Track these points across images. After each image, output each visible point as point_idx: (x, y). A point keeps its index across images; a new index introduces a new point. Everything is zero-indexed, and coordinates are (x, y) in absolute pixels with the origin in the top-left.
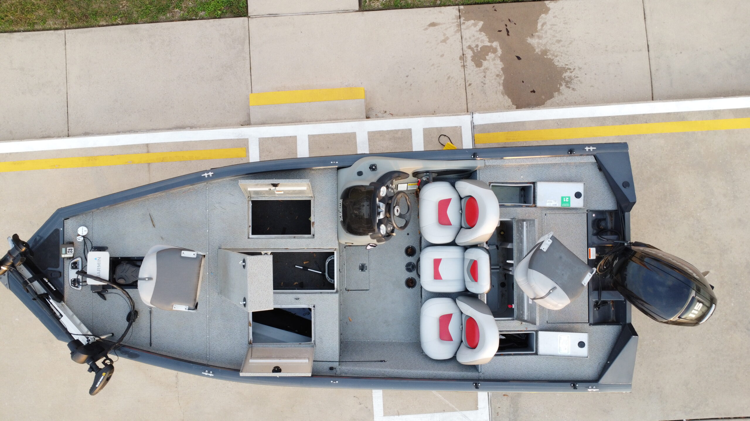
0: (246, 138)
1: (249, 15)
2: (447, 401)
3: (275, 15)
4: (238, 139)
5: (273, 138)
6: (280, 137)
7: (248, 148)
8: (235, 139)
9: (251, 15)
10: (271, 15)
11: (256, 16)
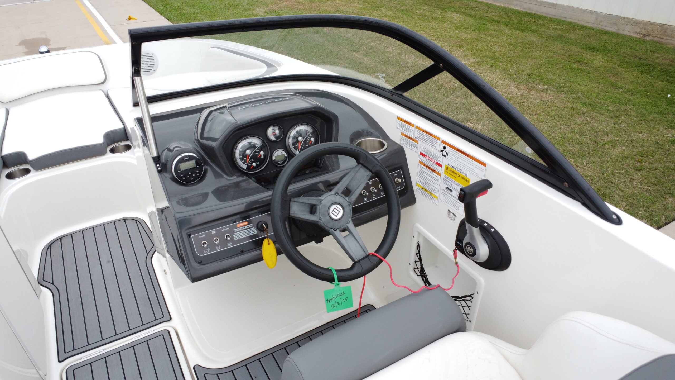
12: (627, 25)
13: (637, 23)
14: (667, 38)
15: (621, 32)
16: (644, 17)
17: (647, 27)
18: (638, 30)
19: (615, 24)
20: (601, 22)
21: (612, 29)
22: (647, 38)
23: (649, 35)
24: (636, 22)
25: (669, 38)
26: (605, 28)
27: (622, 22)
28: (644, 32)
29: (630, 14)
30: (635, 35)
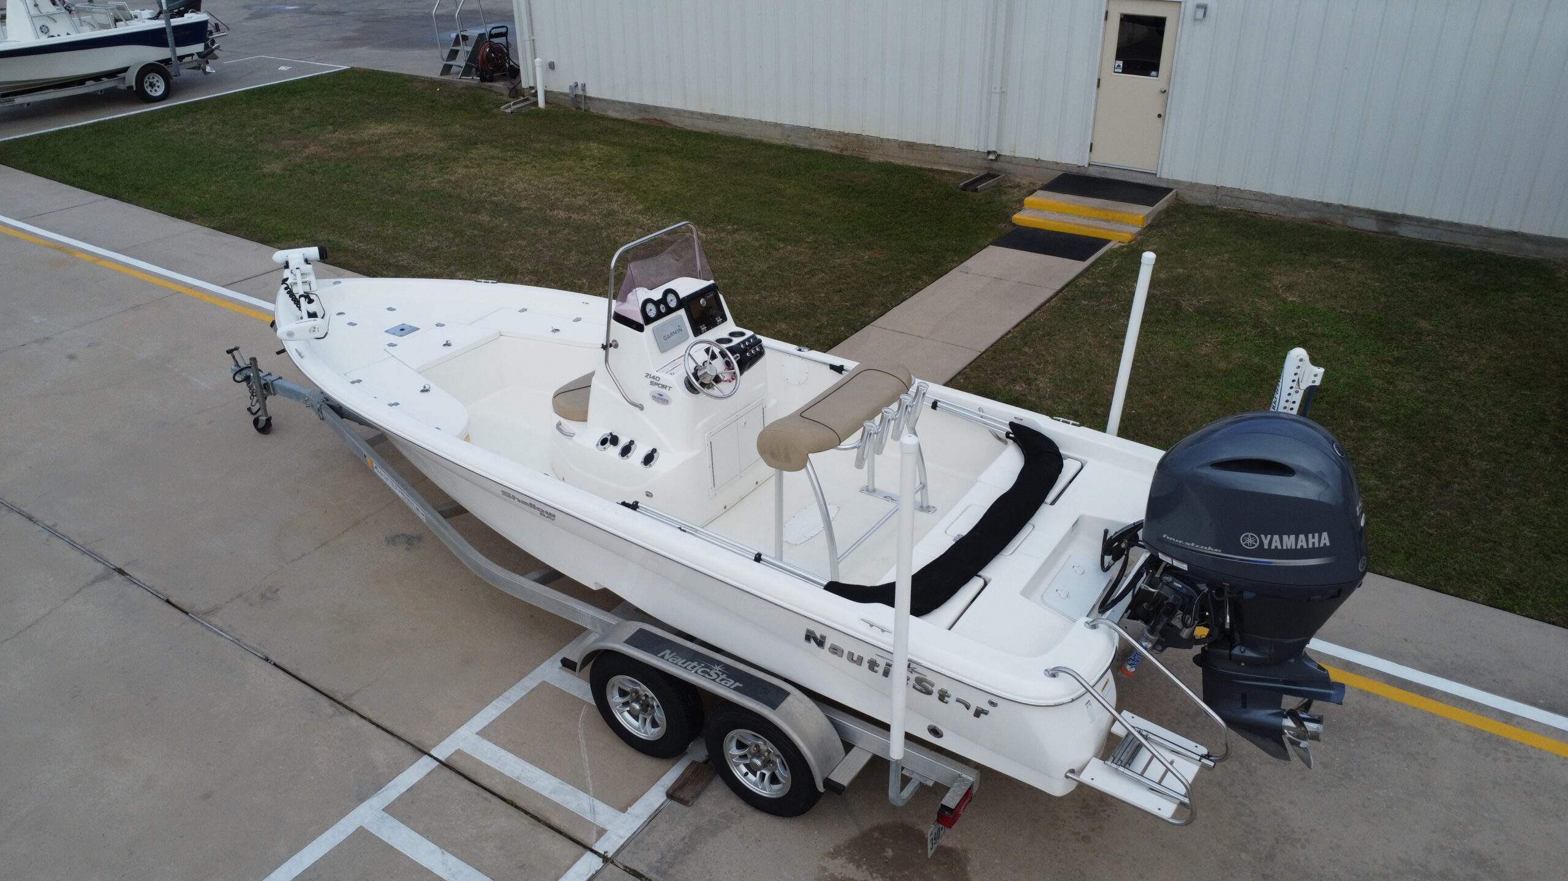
2: (589, 772)
12: (820, 138)
13: (830, 135)
14: (866, 150)
15: (815, 148)
16: (836, 126)
17: (843, 139)
18: (833, 144)
19: (806, 138)
20: (789, 136)
21: (804, 145)
22: (845, 153)
23: (847, 149)
24: (828, 134)
25: (868, 151)
26: (796, 144)
27: (813, 134)
28: (840, 145)
29: (820, 123)
30: (832, 151)
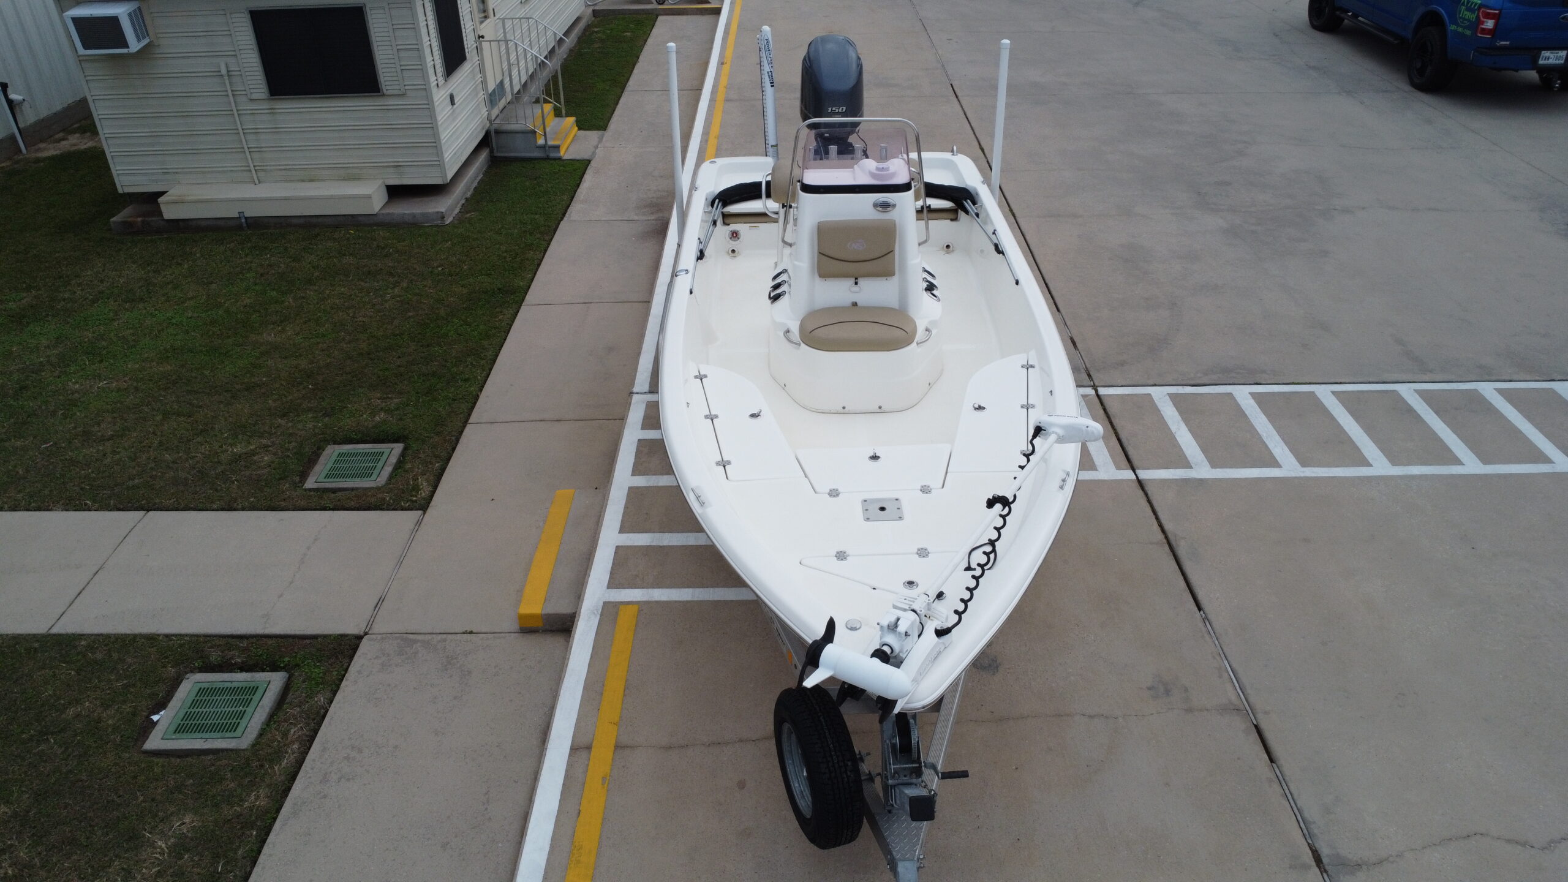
0: (601, 604)
1: (362, 633)
3: (381, 600)
4: (601, 615)
5: (611, 572)
6: (613, 564)
7: (621, 602)
8: (600, 619)
9: (363, 631)
10: (377, 606)
11: (370, 623)
